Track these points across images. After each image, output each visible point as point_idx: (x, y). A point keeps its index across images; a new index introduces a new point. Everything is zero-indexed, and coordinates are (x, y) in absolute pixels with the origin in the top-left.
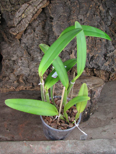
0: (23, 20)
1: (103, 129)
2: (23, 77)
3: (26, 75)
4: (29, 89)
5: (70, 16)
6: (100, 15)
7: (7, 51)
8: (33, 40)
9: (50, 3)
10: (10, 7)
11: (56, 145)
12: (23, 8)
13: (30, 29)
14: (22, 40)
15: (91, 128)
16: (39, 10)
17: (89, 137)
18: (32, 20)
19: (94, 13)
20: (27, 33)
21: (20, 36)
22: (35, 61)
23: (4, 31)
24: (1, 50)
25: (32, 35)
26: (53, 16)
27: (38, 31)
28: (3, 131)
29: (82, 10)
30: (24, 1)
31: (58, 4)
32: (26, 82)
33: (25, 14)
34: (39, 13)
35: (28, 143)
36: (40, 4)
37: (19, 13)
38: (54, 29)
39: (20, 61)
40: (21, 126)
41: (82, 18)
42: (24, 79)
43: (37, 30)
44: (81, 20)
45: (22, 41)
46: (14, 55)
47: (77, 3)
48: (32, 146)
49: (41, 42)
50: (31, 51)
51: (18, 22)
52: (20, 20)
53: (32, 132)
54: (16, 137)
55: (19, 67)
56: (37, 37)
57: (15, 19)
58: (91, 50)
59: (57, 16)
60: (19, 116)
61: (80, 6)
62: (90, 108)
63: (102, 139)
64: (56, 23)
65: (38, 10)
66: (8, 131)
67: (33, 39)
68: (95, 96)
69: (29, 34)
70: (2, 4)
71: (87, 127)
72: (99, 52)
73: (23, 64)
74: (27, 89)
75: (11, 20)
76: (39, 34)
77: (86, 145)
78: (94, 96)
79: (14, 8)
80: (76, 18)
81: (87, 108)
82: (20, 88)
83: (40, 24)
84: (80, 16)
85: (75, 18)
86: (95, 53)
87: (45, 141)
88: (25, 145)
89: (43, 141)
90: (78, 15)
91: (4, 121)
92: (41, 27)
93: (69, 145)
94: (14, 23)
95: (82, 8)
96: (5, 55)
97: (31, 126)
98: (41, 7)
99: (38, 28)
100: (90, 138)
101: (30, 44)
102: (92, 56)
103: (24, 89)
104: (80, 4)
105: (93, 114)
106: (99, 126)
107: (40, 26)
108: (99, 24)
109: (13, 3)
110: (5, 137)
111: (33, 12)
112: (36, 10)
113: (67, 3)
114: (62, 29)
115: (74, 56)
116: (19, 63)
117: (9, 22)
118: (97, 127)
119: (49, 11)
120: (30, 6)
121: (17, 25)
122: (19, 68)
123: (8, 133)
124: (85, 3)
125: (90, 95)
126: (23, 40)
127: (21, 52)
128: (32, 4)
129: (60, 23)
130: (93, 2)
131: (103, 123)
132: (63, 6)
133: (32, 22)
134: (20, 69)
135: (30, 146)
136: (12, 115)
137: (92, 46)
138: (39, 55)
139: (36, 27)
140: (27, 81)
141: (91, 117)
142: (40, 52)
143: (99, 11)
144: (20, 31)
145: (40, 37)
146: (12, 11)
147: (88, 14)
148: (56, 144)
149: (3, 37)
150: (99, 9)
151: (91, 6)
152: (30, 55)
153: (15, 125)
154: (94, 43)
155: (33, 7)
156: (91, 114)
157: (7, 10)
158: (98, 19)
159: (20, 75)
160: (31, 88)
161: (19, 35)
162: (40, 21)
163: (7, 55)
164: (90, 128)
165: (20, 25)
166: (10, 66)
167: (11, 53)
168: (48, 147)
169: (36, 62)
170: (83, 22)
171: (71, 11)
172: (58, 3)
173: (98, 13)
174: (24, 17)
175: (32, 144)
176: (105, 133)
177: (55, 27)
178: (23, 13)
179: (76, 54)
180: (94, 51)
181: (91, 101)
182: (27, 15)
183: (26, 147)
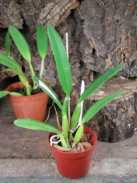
0: (48, 22)
5: (103, 17)
9: (80, 4)
10: (33, 10)
12: (48, 8)
16: (67, 11)
17: (134, 156)
18: (59, 23)
19: (134, 12)
24: (24, 61)
26: (83, 18)
28: (18, 148)
29: (118, 11)
31: (90, 5)
33: (51, 14)
34: (68, 15)
35: (49, 161)
36: (68, 3)
37: (44, 13)
38: (85, 32)
39: (45, 71)
40: (42, 143)
41: (119, 18)
44: (117, 21)
46: (38, 65)
47: (111, 3)
49: (70, 50)
52: (45, 22)
54: (34, 156)
57: (38, 22)
58: (132, 54)
59: (88, 17)
60: (40, 132)
61: (115, 6)
62: (134, 119)
64: (87, 25)
65: (66, 10)
66: (25, 148)
70: (25, 9)
71: (131, 144)
73: (49, 74)
75: (35, 24)
77: (132, 164)
79: (38, 11)
80: (111, 18)
81: (131, 118)
83: (69, 30)
84: (116, 16)
88: (45, 163)
90: (113, 16)
91: (20, 138)
92: (71, 33)
93: (106, 164)
95: (118, 8)
96: (27, 67)
98: (69, 7)
104: (116, 4)
107: (69, 32)
109: (38, 6)
111: (60, 12)
112: (63, 10)
113: (100, 4)
114: (94, 32)
115: (111, 61)
117: (32, 27)
119: (79, 13)
120: (56, 5)
122: (44, 77)
123: (24, 150)
124: (121, 2)
125: (134, 98)
127: (46, 61)
128: (59, 4)
129: (92, 25)
132: (96, 7)
135: (51, 164)
137: (132, 50)
139: (64, 33)
141: (135, 133)
146: (35, 15)
147: (126, 14)
151: (129, 4)
153: (34, 142)
154: (134, 46)
155: (60, 6)
156: (136, 129)
157: (30, 14)
164: (135, 146)
165: (45, 27)
170: (119, 23)
171: (105, 12)
174: (50, 19)
175: (55, 163)
177: (86, 29)
178: (48, 14)
179: (113, 59)
180: (135, 55)
181: (135, 109)
182: (53, 16)
183: (47, 165)
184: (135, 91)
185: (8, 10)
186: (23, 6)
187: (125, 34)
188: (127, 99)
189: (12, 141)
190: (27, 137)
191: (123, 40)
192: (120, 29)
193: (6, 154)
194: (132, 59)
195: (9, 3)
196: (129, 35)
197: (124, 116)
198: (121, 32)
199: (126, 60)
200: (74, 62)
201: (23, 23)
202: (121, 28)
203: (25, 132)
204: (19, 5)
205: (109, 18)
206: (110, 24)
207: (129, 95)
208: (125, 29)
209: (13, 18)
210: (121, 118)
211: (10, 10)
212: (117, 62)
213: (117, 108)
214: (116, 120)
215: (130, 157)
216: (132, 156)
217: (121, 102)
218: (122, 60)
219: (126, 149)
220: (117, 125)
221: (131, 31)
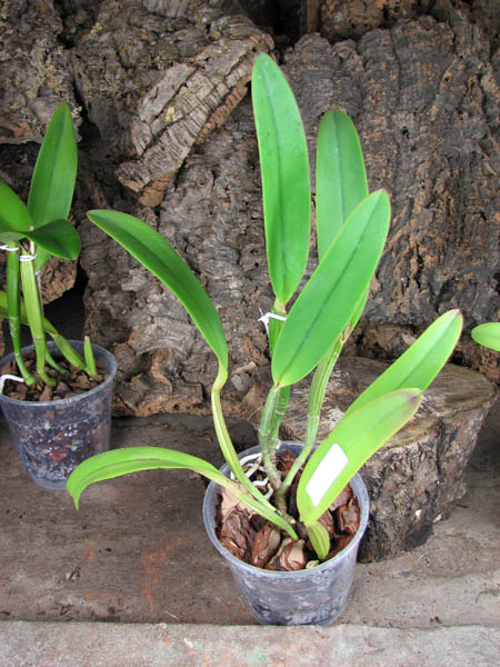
0: (170, 131)
1: (488, 582)
2: (164, 359)
3: (177, 354)
4: (188, 408)
5: (358, 114)
6: (485, 111)
7: (104, 256)
8: (207, 211)
9: (281, 62)
10: (118, 77)
11: (289, 643)
12: (170, 83)
13: (196, 168)
14: (165, 210)
15: (436, 577)
16: (235, 92)
17: (425, 614)
18: (205, 131)
19: (461, 103)
20: (186, 185)
21: (159, 193)
22: (216, 296)
23: (93, 175)
25: (205, 192)
27: (228, 175)
29: (408, 93)
30: (174, 55)
31: (313, 68)
32: (178, 382)
33: (178, 104)
34: (235, 103)
35: (176, 634)
36: (238, 65)
37: (156, 101)
39: (156, 297)
40: (151, 558)
41: (411, 125)
42: (171, 368)
43: (227, 171)
44: (405, 132)
45: (165, 217)
46: (131, 272)
47: (388, 63)
48: (190, 644)
49: (240, 220)
50: (200, 257)
51: (148, 139)
52: (159, 129)
53: (196, 584)
54: (130, 605)
55: (149, 319)
56: (228, 200)
57: (136, 128)
58: (445, 255)
59: (305, 114)
60: (144, 518)
61: (400, 76)
62: (432, 494)
63: (482, 629)
65: (231, 89)
67: (211, 206)
68: (458, 447)
69: (195, 187)
70: (86, 68)
71: (421, 570)
72: (476, 263)
73: (168, 308)
74: (183, 408)
75: (123, 128)
76: (234, 186)
77: (416, 649)
78: (450, 446)
79: (134, 83)
80: (385, 123)
81: (424, 495)
82: (152, 405)
83: (238, 147)
84: (401, 116)
85: (380, 125)
86: (458, 270)
87: (247, 627)
88: (164, 641)
89: (238, 628)
90: (393, 113)
91: (83, 537)
92: (244, 159)
93: (342, 645)
94: (135, 142)
95: (412, 81)
96: (94, 271)
97: (193, 562)
98: (241, 78)
99: (228, 163)
100: (431, 620)
101: (196, 228)
102: (446, 279)
103: (169, 408)
104: (404, 66)
105: (447, 518)
106: (471, 572)
107: (240, 154)
108: (479, 151)
109: (132, 61)
110: (86, 604)
111: (212, 98)
112: (222, 90)
113: (349, 64)
116: (151, 306)
117: (113, 138)
118: (461, 575)
120: (198, 75)
121: (145, 151)
122: (153, 322)
124: (422, 63)
125: (436, 441)
126: (170, 209)
128: (208, 68)
130: (455, 60)
131: (487, 560)
132: (334, 74)
133: (208, 140)
134: (154, 326)
135: (183, 644)
136: (118, 513)
137: (448, 240)
138: (231, 273)
139: (222, 161)
140: (183, 378)
141: (436, 530)
142: (238, 262)
143: (480, 96)
144: (158, 175)
145: (238, 201)
146: (124, 96)
147: (434, 109)
148: (291, 639)
149: (89, 199)
150: (481, 88)
151: (448, 74)
152: (198, 272)
153: (128, 554)
154: (455, 227)
155: (209, 78)
156: (439, 518)
157: (106, 88)
158: (474, 129)
159: (156, 351)
160: (198, 406)
161: (153, 191)
162: (238, 135)
163: (105, 269)
165: (157, 149)
166: (114, 317)
167: (119, 262)
168: (257, 650)
169: (219, 303)
170: (411, 142)
171: (364, 96)
172: (313, 62)
173: (475, 105)
174: (175, 120)
175: (193, 639)
176: (493, 600)
178: (171, 102)
179: (382, 273)
180: (456, 262)
181: (439, 467)
182: (186, 111)
183: (169, 648)
184: (443, 414)
185: (28, 76)
186: (80, 53)
187: (428, 184)
188: (413, 447)
189: (59, 549)
190: (105, 535)
191: (418, 208)
192: (412, 165)
193: (41, 596)
194: (445, 275)
195: (30, 48)
196: (439, 188)
197: (402, 492)
198: (415, 176)
199: (424, 279)
200: (253, 264)
201: (80, 121)
202: (416, 161)
203: (98, 518)
204: (67, 52)
205: (377, 121)
206: (381, 143)
207: (422, 432)
208: (427, 165)
209: (48, 104)
210: (393, 498)
211: (35, 75)
212: (396, 284)
213: (383, 473)
214: (379, 506)
215: (413, 614)
216: (419, 614)
217: (395, 458)
218: (411, 277)
219: (403, 589)
220: (382, 518)
221: (449, 174)
